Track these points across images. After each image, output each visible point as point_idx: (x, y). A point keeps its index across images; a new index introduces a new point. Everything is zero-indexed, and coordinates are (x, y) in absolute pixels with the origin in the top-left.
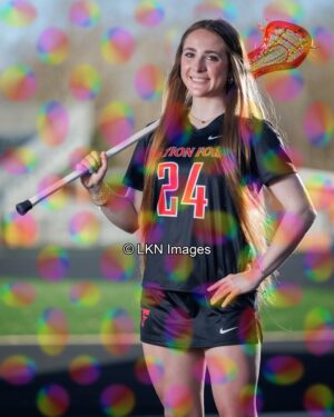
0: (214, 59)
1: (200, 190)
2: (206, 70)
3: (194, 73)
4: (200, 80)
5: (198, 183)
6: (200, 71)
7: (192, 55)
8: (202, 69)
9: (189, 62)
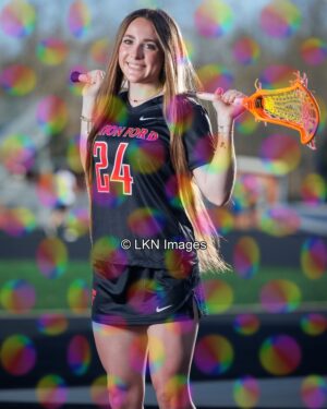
0: (151, 47)
1: (126, 168)
2: (143, 57)
3: (131, 59)
4: (137, 67)
5: (124, 162)
6: (137, 58)
7: (131, 42)
8: (140, 57)
9: (127, 49)
